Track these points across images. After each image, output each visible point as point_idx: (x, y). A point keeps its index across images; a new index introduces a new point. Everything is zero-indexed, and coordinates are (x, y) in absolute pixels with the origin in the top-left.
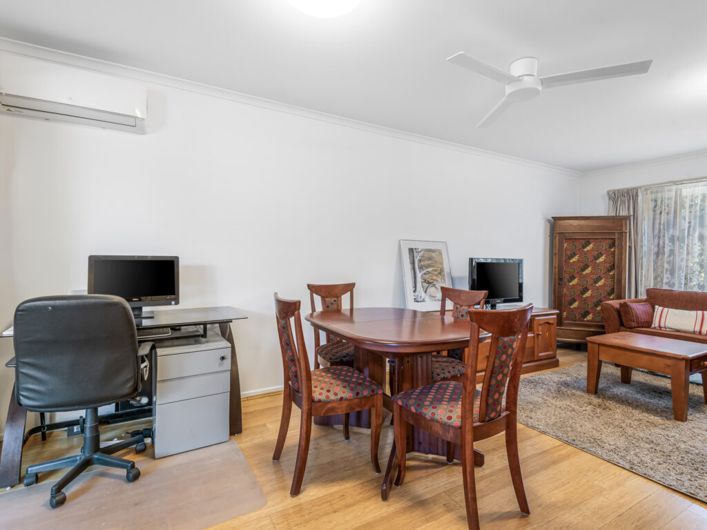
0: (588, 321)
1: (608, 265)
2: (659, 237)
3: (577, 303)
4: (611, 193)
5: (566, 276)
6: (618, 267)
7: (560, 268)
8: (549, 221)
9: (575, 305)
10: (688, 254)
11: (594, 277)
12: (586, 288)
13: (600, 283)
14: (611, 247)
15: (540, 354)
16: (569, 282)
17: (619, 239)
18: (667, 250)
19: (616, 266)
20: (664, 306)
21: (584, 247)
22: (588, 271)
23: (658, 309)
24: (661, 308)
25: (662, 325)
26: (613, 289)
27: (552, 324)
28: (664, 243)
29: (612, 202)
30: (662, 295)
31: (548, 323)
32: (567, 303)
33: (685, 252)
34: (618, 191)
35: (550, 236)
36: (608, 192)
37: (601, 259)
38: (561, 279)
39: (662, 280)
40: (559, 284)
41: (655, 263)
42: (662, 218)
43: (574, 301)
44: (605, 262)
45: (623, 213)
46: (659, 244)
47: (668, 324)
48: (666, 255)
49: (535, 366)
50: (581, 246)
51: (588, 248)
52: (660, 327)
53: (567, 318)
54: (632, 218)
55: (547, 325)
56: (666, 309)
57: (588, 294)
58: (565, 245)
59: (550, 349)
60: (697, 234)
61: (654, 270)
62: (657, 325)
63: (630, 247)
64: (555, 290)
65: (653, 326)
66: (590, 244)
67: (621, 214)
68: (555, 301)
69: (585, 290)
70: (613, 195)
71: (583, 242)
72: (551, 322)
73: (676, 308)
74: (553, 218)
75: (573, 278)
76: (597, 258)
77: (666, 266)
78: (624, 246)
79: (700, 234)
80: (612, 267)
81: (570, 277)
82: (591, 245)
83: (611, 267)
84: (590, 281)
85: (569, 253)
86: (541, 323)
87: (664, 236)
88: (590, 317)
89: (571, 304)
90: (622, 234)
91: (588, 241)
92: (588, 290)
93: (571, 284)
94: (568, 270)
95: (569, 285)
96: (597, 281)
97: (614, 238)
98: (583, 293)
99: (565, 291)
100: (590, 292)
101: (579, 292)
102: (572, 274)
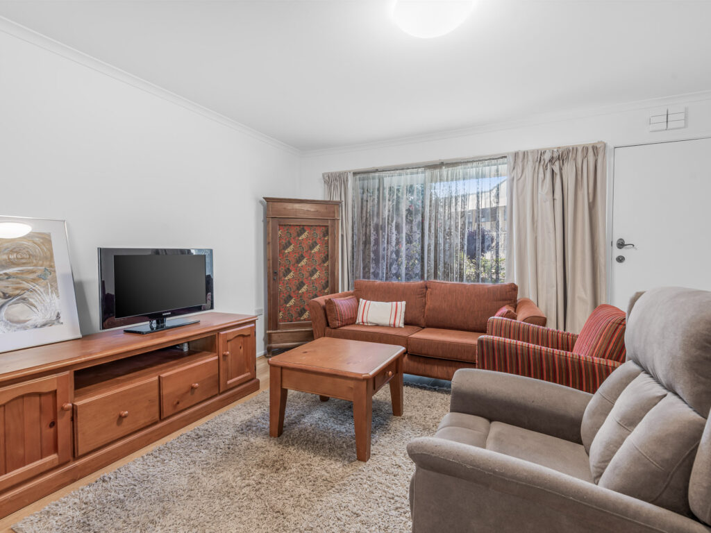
0: (305, 320)
1: (322, 256)
2: (366, 226)
3: (293, 300)
4: (325, 176)
5: (282, 270)
6: (331, 258)
7: (275, 261)
8: (261, 202)
9: (292, 303)
10: (388, 243)
11: (310, 269)
12: (302, 282)
13: (315, 276)
14: (324, 236)
15: (229, 382)
16: (285, 276)
17: (332, 226)
18: (372, 238)
19: (329, 257)
20: (368, 299)
21: (299, 235)
22: (303, 263)
23: (362, 301)
24: (364, 301)
25: (365, 320)
26: (328, 282)
27: (249, 335)
28: (370, 231)
29: (326, 186)
30: (366, 286)
31: (243, 336)
32: (282, 302)
33: (386, 242)
34: (332, 174)
35: (263, 221)
36: (323, 175)
37: (316, 249)
38: (275, 273)
39: (369, 269)
40: (274, 279)
41: (364, 253)
42: (369, 207)
43: (290, 298)
44: (319, 252)
45: (336, 199)
46: (366, 233)
47: (369, 320)
48: (372, 245)
49: (220, 401)
50: (296, 234)
51: (303, 236)
52: (363, 322)
53: (283, 319)
54: (343, 203)
55: (241, 339)
56: (368, 302)
57: (304, 289)
58: (280, 233)
59: (247, 370)
60: (394, 224)
61: (364, 260)
62: (360, 321)
63: (342, 236)
64: (269, 287)
65: (357, 322)
66: (304, 231)
67: (334, 200)
68: (269, 300)
69: (301, 285)
70: (327, 178)
71: (298, 229)
72: (246, 334)
73: (377, 301)
74: (265, 198)
75: (288, 271)
76: (312, 247)
77: (372, 255)
78: (336, 235)
79: (396, 223)
80: (326, 259)
81: (285, 270)
82: (306, 233)
83: (325, 257)
84: (306, 274)
85: (284, 242)
86: (231, 337)
87: (370, 225)
88: (306, 315)
89: (287, 301)
90: (334, 220)
91: (303, 229)
92: (304, 285)
93: (286, 279)
94: (283, 262)
95: (284, 280)
96: (312, 274)
97: (327, 226)
98: (299, 288)
99: (280, 287)
100: (305, 287)
101: (295, 288)
102: (287, 267)
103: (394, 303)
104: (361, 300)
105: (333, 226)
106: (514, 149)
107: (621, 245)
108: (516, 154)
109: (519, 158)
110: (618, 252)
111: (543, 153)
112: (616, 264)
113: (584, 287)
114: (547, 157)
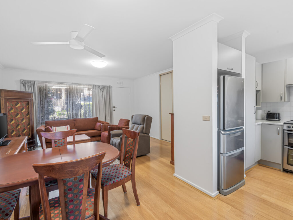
1: (26, 113)
3: (15, 132)
5: (9, 120)
6: (30, 113)
11: (21, 119)
12: (18, 124)
13: (24, 121)
14: (27, 105)
16: (10, 122)
21: (16, 105)
22: (19, 116)
24: (54, 127)
26: (29, 123)
29: (22, 85)
32: (10, 133)
36: (20, 80)
37: (24, 110)
43: (13, 131)
44: (25, 112)
50: (15, 105)
51: (18, 106)
58: (8, 104)
66: (18, 103)
69: (18, 125)
70: (23, 82)
71: (16, 102)
75: (12, 120)
76: (22, 110)
78: (32, 105)
80: (28, 114)
82: (19, 104)
84: (20, 121)
85: (9, 108)
89: (12, 133)
90: (31, 99)
91: (18, 102)
92: (19, 125)
93: (11, 123)
94: (10, 117)
95: (10, 124)
96: (22, 120)
97: (28, 102)
98: (17, 127)
99: (9, 127)
100: (20, 126)
101: (15, 127)
102: (11, 118)
103: (66, 126)
104: (52, 127)
105: (31, 101)
106: (93, 84)
107: (114, 107)
108: (94, 85)
109: (94, 86)
110: (114, 109)
111: (100, 86)
112: (114, 111)
113: (109, 117)
114: (101, 87)
